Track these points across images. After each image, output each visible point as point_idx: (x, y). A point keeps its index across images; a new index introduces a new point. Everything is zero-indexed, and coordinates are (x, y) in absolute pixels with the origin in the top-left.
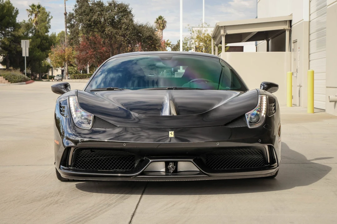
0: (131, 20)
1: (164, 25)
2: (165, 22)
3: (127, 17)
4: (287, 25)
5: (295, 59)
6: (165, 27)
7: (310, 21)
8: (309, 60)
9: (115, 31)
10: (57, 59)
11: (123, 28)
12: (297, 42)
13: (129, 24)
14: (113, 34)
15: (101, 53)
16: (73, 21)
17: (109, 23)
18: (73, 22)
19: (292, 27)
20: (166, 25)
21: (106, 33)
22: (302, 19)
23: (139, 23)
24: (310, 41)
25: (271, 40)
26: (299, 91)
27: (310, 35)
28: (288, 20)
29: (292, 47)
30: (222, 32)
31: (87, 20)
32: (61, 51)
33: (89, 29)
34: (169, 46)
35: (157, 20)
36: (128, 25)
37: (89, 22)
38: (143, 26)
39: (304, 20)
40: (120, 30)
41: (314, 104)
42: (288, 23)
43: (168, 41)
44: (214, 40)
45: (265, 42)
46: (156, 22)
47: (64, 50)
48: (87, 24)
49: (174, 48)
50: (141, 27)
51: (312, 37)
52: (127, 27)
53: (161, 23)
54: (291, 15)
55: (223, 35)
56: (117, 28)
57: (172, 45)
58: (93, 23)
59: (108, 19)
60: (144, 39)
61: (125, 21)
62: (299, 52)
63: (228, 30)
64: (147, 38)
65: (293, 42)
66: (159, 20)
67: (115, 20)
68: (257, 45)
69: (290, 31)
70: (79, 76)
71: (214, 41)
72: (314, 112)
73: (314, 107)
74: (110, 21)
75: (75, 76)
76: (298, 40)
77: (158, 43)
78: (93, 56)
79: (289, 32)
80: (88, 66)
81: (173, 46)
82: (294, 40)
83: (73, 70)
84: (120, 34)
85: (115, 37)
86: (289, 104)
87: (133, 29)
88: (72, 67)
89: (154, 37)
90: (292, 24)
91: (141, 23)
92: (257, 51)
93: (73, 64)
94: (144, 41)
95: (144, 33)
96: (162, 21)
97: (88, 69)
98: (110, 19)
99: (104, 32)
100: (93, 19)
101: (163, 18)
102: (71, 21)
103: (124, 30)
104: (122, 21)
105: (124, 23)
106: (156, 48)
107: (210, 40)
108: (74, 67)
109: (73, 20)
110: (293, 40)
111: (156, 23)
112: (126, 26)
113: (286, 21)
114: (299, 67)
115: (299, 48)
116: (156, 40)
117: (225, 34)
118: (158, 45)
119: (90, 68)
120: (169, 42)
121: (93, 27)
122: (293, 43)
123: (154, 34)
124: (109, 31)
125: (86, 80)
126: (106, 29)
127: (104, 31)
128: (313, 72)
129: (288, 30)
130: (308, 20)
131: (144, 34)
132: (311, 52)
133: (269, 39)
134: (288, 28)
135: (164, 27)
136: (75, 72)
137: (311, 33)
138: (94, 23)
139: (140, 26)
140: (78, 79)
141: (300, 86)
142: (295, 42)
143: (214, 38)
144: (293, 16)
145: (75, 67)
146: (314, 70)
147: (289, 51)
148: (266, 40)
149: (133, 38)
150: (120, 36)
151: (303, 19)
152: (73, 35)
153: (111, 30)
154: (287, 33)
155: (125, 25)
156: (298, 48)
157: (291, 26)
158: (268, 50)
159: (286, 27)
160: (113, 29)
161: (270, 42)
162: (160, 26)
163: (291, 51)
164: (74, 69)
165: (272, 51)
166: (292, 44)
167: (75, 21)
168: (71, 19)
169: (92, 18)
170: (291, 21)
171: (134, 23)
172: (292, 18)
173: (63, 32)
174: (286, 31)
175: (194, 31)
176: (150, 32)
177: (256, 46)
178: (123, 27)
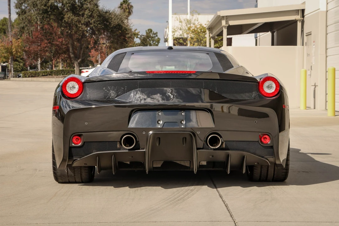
0: (96, 5)
1: (129, 10)
2: (132, 7)
3: (90, 2)
4: (299, 15)
5: (308, 55)
6: (132, 13)
7: (327, 11)
8: (326, 55)
9: (76, 18)
10: (3, 53)
11: (87, 15)
12: (311, 34)
13: (94, 10)
14: (74, 22)
15: (57, 45)
16: (24, 6)
17: (69, 8)
18: (23, 8)
19: (305, 17)
20: (132, 11)
21: (65, 21)
22: (318, 9)
23: (105, 9)
24: (327, 34)
25: (276, 32)
26: (315, 91)
27: (327, 26)
28: (300, 10)
29: (305, 41)
30: (224, 23)
31: (42, 5)
32: (8, 43)
33: (45, 15)
34: (137, 37)
35: (121, 5)
36: (93, 12)
37: (44, 6)
38: (110, 12)
39: (321, 10)
40: (82, 18)
41: (336, 106)
42: (300, 13)
43: (135, 30)
44: (209, 31)
45: (269, 34)
46: (120, 7)
47: (11, 42)
48: (42, 10)
49: (143, 39)
50: (108, 14)
51: (330, 29)
52: (92, 14)
53: (127, 8)
54: (304, 3)
55: (225, 27)
56: (78, 15)
57: (141, 36)
58: (49, 9)
59: (67, 3)
60: (112, 28)
61: (89, 5)
62: (314, 46)
63: (230, 20)
64: (115, 27)
65: (306, 34)
66: (124, 5)
67: (77, 5)
68: (257, 37)
69: (303, 22)
70: (30, 74)
71: (209, 33)
72: (336, 115)
73: (336, 110)
74: (69, 6)
75: (25, 74)
76: (312, 33)
77: (129, 34)
78: (47, 48)
79: (301, 23)
80: (39, 62)
81: (143, 37)
82: (308, 32)
83: (18, 66)
84: (82, 22)
85: (77, 26)
86: (302, 107)
87: (98, 16)
88: (17, 63)
89: (123, 26)
90: (305, 14)
91: (108, 9)
92: (256, 45)
93: (18, 59)
94: (111, 31)
95: (112, 21)
96: (128, 5)
97: (40, 65)
98: (70, 3)
99: (63, 20)
100: (50, 4)
101: (129, 2)
102: (21, 6)
103: (87, 17)
104: (85, 6)
105: (87, 8)
106: (126, 40)
107: (205, 32)
108: (19, 62)
109: (24, 4)
110: (306, 31)
111: (119, 9)
112: (89, 13)
113: (298, 10)
114: (313, 64)
115: (314, 42)
116: (127, 30)
117: (228, 25)
118: (129, 35)
119: (41, 64)
120: (137, 32)
121: (50, 13)
122: (307, 36)
123: (123, 23)
124: (69, 19)
125: (40, 78)
126: (66, 16)
127: (63, 18)
128: (335, 69)
129: (300, 20)
130: (325, 10)
131: (112, 23)
132: (328, 46)
133: (275, 30)
134: (300, 18)
135: (130, 13)
136: (20, 69)
137: (328, 24)
138: (51, 9)
139: (106, 12)
140: (28, 77)
141: (315, 86)
142: (309, 34)
143: (209, 29)
144: (306, 4)
145: (21, 62)
146: (335, 67)
147: (301, 45)
148: (271, 32)
149: (99, 27)
150: (82, 24)
151: (320, 8)
152: (24, 23)
153: (72, 17)
154: (299, 24)
155: (88, 11)
156: (312, 42)
157: (303, 16)
158: (273, 44)
159: (298, 17)
160: (74, 16)
161: (275, 34)
162: (124, 11)
163: (303, 45)
164: (20, 65)
165: (277, 45)
166: (305, 38)
167: (26, 5)
168: (22, 3)
169: (48, 2)
170: (303, 11)
171: (100, 8)
172: (305, 7)
173: (5, 19)
174: (298, 22)
175: (182, 20)
176: (118, 20)
177: (255, 38)
178: (86, 13)
